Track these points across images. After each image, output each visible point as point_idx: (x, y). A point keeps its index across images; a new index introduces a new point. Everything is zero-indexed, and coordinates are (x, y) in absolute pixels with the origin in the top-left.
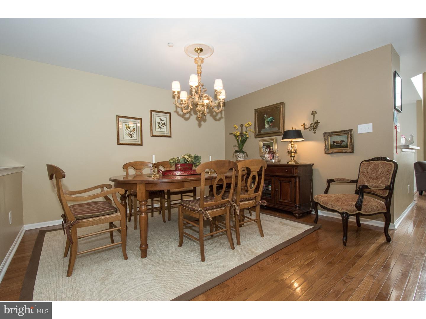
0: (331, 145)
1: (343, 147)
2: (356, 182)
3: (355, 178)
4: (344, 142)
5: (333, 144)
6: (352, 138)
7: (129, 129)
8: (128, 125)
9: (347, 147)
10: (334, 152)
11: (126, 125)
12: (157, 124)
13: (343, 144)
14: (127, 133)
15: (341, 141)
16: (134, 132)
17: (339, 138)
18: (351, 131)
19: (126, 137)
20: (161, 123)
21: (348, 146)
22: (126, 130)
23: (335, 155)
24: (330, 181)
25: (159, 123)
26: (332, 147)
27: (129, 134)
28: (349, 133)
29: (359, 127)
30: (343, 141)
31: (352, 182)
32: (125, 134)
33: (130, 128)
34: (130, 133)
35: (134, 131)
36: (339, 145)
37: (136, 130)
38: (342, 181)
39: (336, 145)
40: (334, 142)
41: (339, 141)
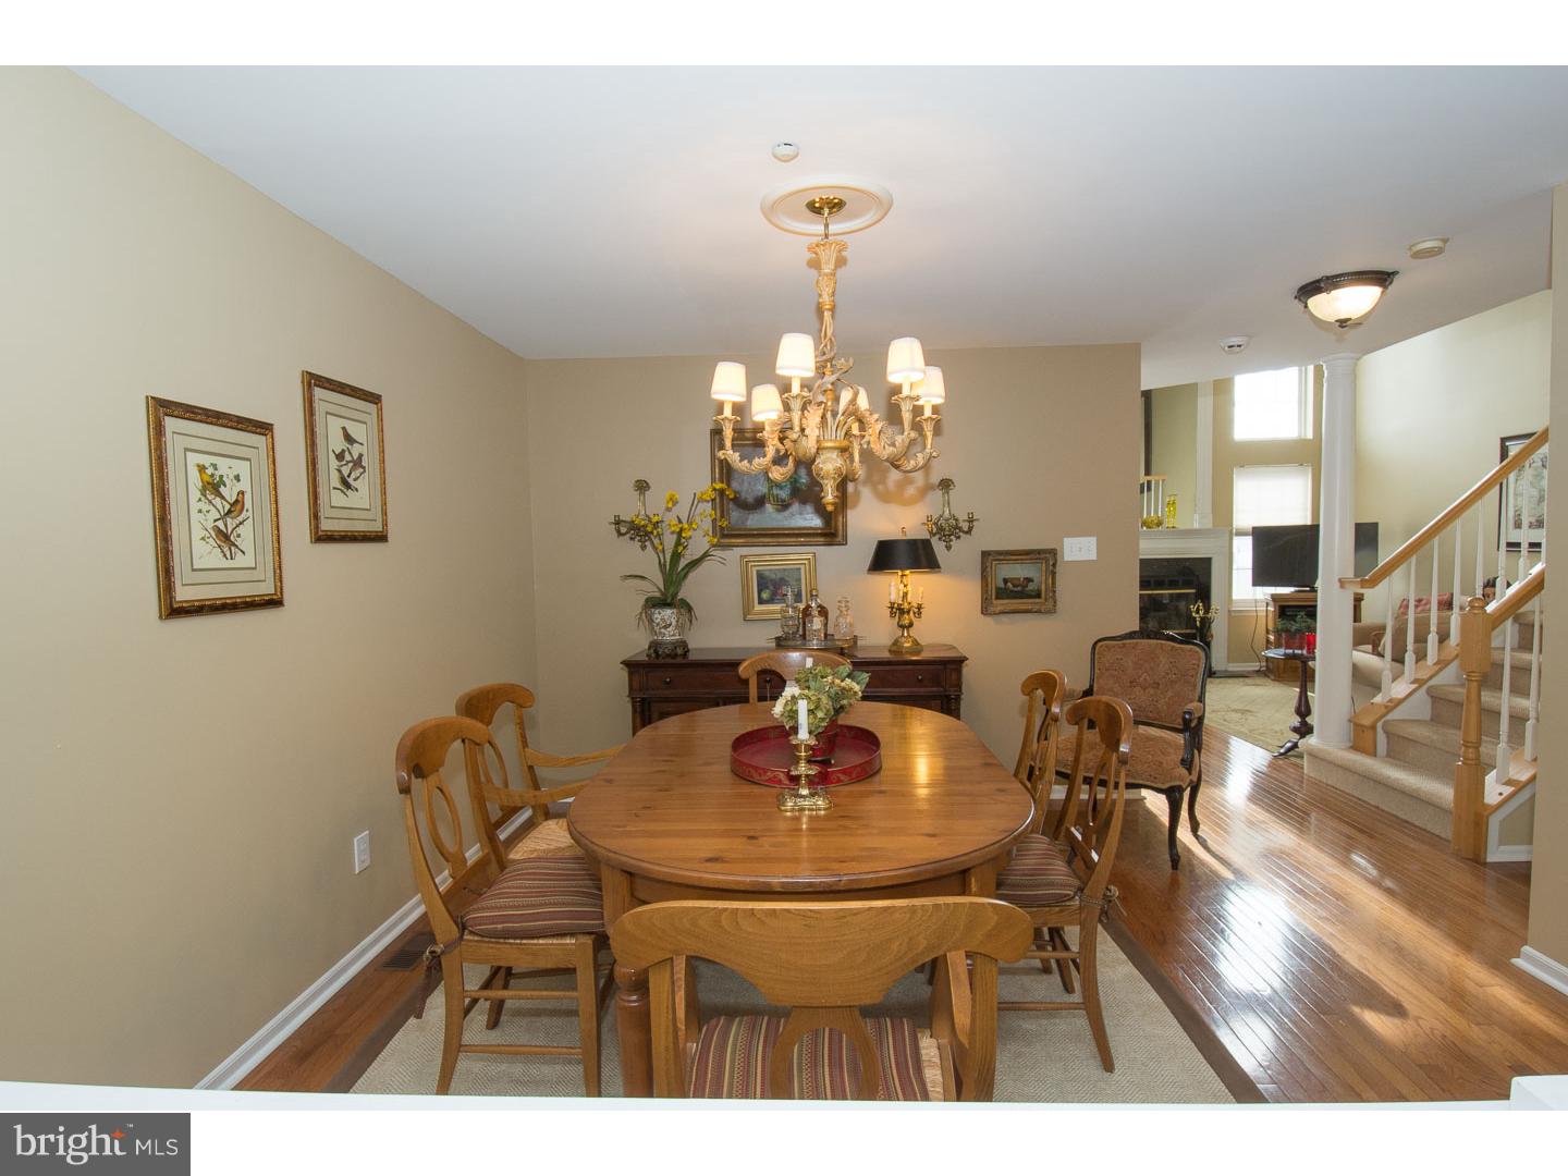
0: (997, 590)
1: (1030, 597)
3: (1081, 685)
4: (1032, 581)
5: (1002, 585)
6: (1051, 573)
7: (217, 501)
8: (210, 471)
9: (1038, 596)
10: (1008, 609)
11: (202, 469)
12: (334, 463)
13: (1031, 587)
14: (210, 525)
15: (1025, 579)
16: (240, 519)
17: (1018, 571)
18: (1051, 552)
19: (207, 554)
20: (347, 457)
21: (1043, 595)
22: (205, 506)
25: (340, 457)
26: (1002, 593)
27: (219, 531)
28: (1047, 558)
29: (1069, 544)
30: (1029, 580)
32: (198, 533)
33: (222, 489)
34: (220, 524)
35: (239, 507)
36: (1019, 588)
37: (248, 504)
39: (1012, 591)
40: (1006, 581)
41: (1019, 579)
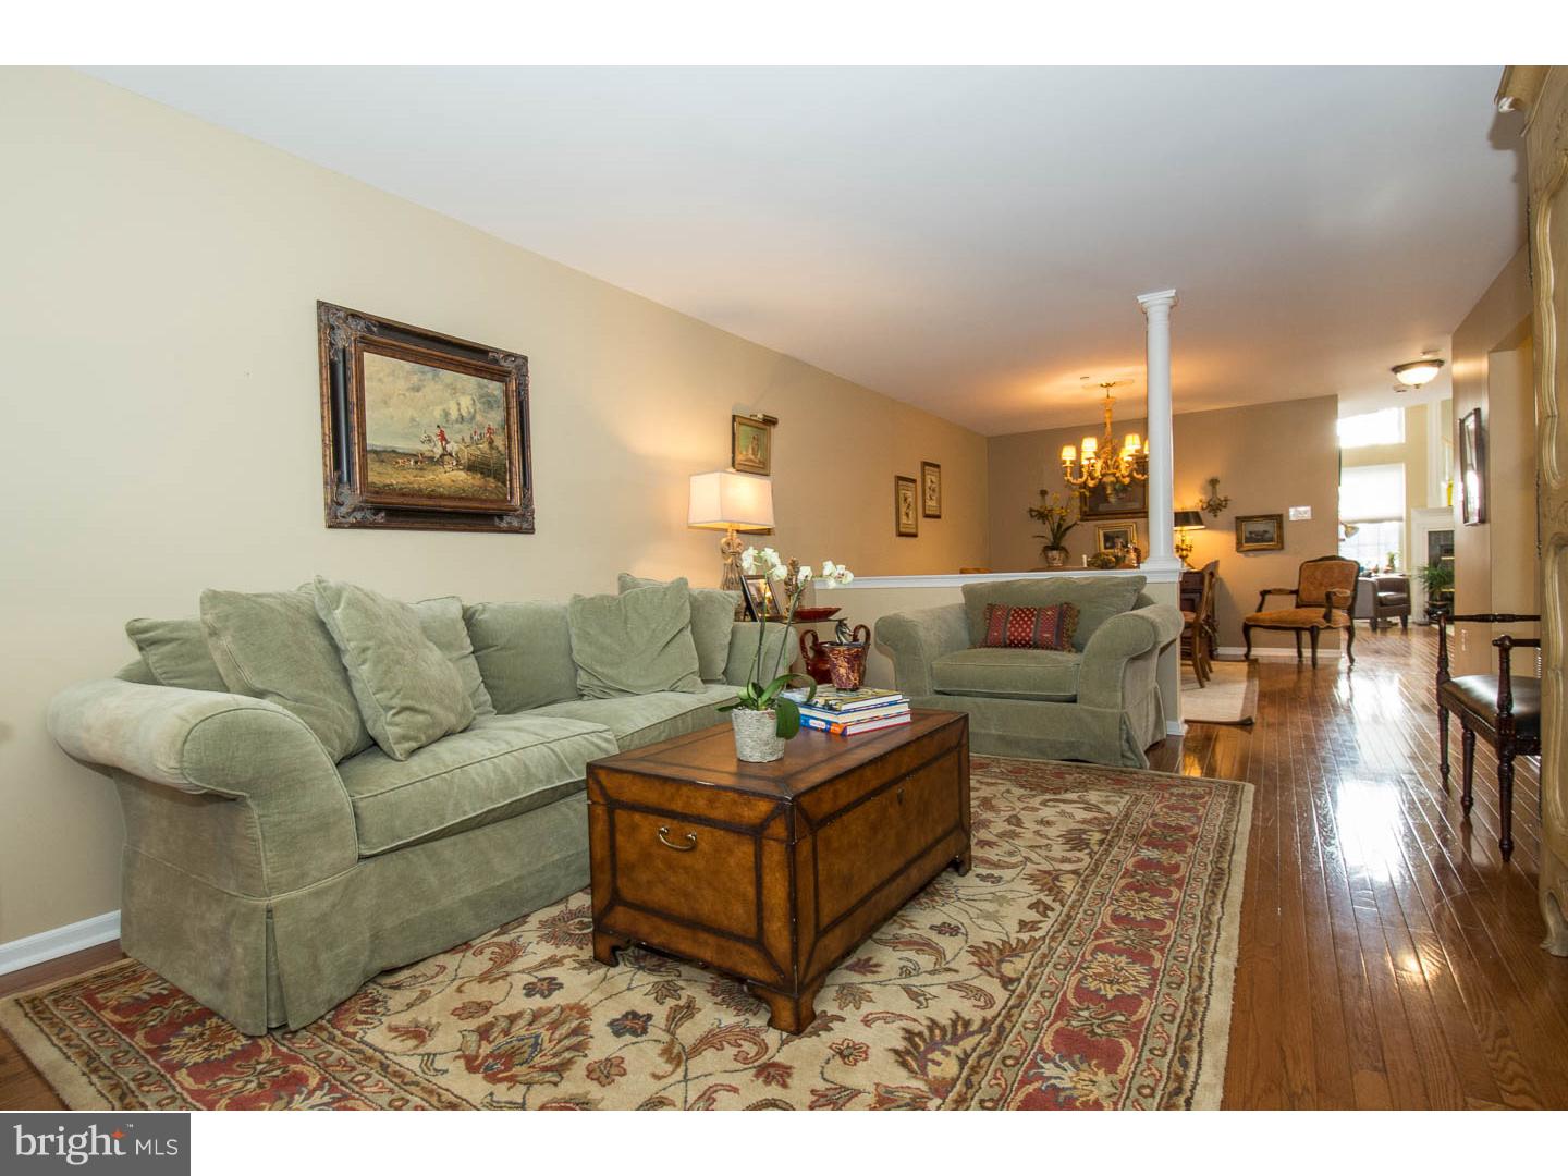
0: (1246, 538)
1: (1265, 541)
2: (1296, 592)
3: (1294, 588)
4: (1268, 532)
5: (1249, 535)
6: (1280, 527)
9: (1272, 540)
10: (1253, 549)
13: (1267, 535)
15: (1262, 531)
17: (1260, 527)
18: (1280, 516)
21: (1275, 540)
23: (1251, 554)
24: (1264, 594)
26: (1249, 540)
28: (1278, 519)
29: (1292, 511)
30: (1266, 532)
31: (1292, 592)
36: (1260, 537)
38: (1280, 592)
39: (1256, 539)
40: (1251, 533)
41: (1260, 531)
